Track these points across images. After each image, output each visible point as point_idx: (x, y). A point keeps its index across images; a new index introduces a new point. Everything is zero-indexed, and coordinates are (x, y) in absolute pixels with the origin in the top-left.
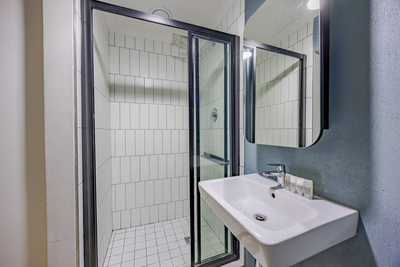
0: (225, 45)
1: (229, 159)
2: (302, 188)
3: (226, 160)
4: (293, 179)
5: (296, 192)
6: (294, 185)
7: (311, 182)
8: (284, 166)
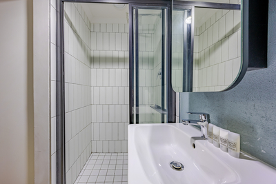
0: (163, 10)
1: (166, 108)
2: (225, 141)
3: (163, 109)
4: (216, 130)
5: (219, 146)
6: (217, 137)
7: (237, 136)
8: (208, 116)
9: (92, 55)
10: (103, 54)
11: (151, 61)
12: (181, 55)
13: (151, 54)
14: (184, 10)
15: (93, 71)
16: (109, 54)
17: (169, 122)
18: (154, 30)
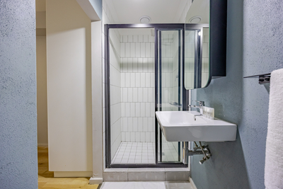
0: (179, 31)
1: (181, 103)
2: (209, 113)
3: (179, 104)
5: (206, 117)
6: (206, 112)
7: (213, 109)
8: (204, 102)
9: (121, 61)
10: (130, 60)
11: (170, 65)
12: (192, 60)
13: (171, 60)
14: (194, 30)
15: (122, 74)
16: (135, 60)
17: (183, 110)
18: (173, 39)
